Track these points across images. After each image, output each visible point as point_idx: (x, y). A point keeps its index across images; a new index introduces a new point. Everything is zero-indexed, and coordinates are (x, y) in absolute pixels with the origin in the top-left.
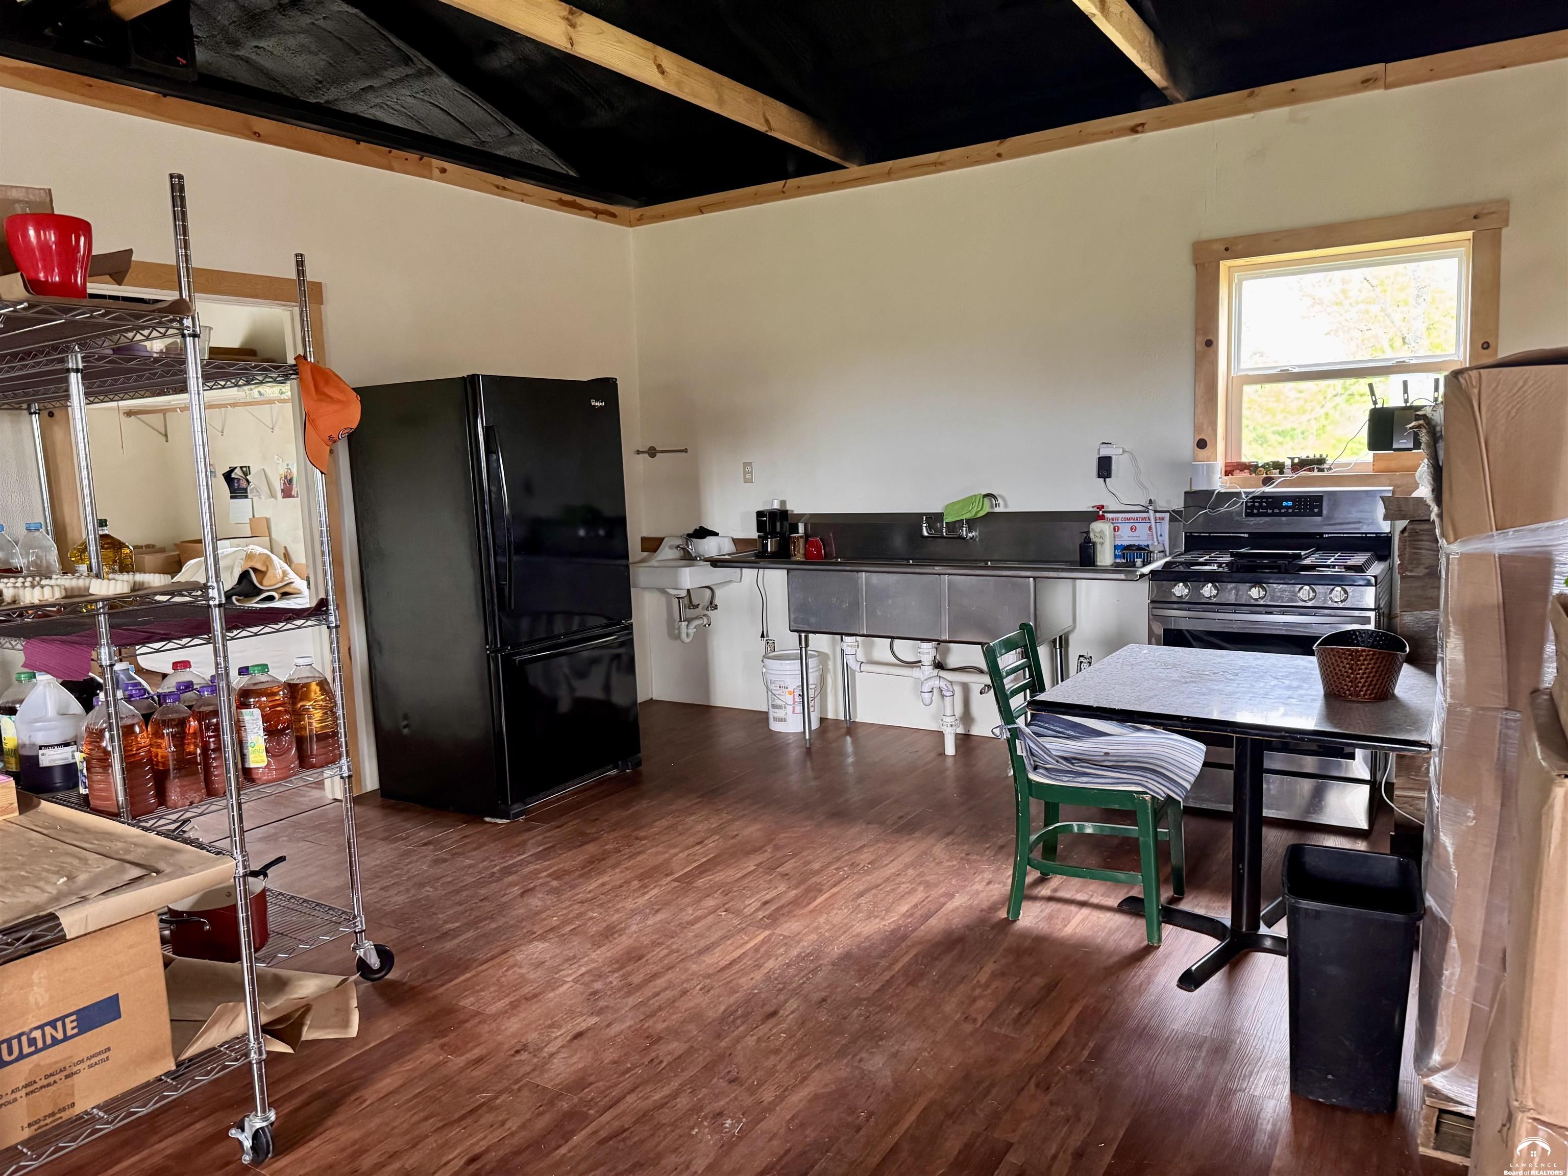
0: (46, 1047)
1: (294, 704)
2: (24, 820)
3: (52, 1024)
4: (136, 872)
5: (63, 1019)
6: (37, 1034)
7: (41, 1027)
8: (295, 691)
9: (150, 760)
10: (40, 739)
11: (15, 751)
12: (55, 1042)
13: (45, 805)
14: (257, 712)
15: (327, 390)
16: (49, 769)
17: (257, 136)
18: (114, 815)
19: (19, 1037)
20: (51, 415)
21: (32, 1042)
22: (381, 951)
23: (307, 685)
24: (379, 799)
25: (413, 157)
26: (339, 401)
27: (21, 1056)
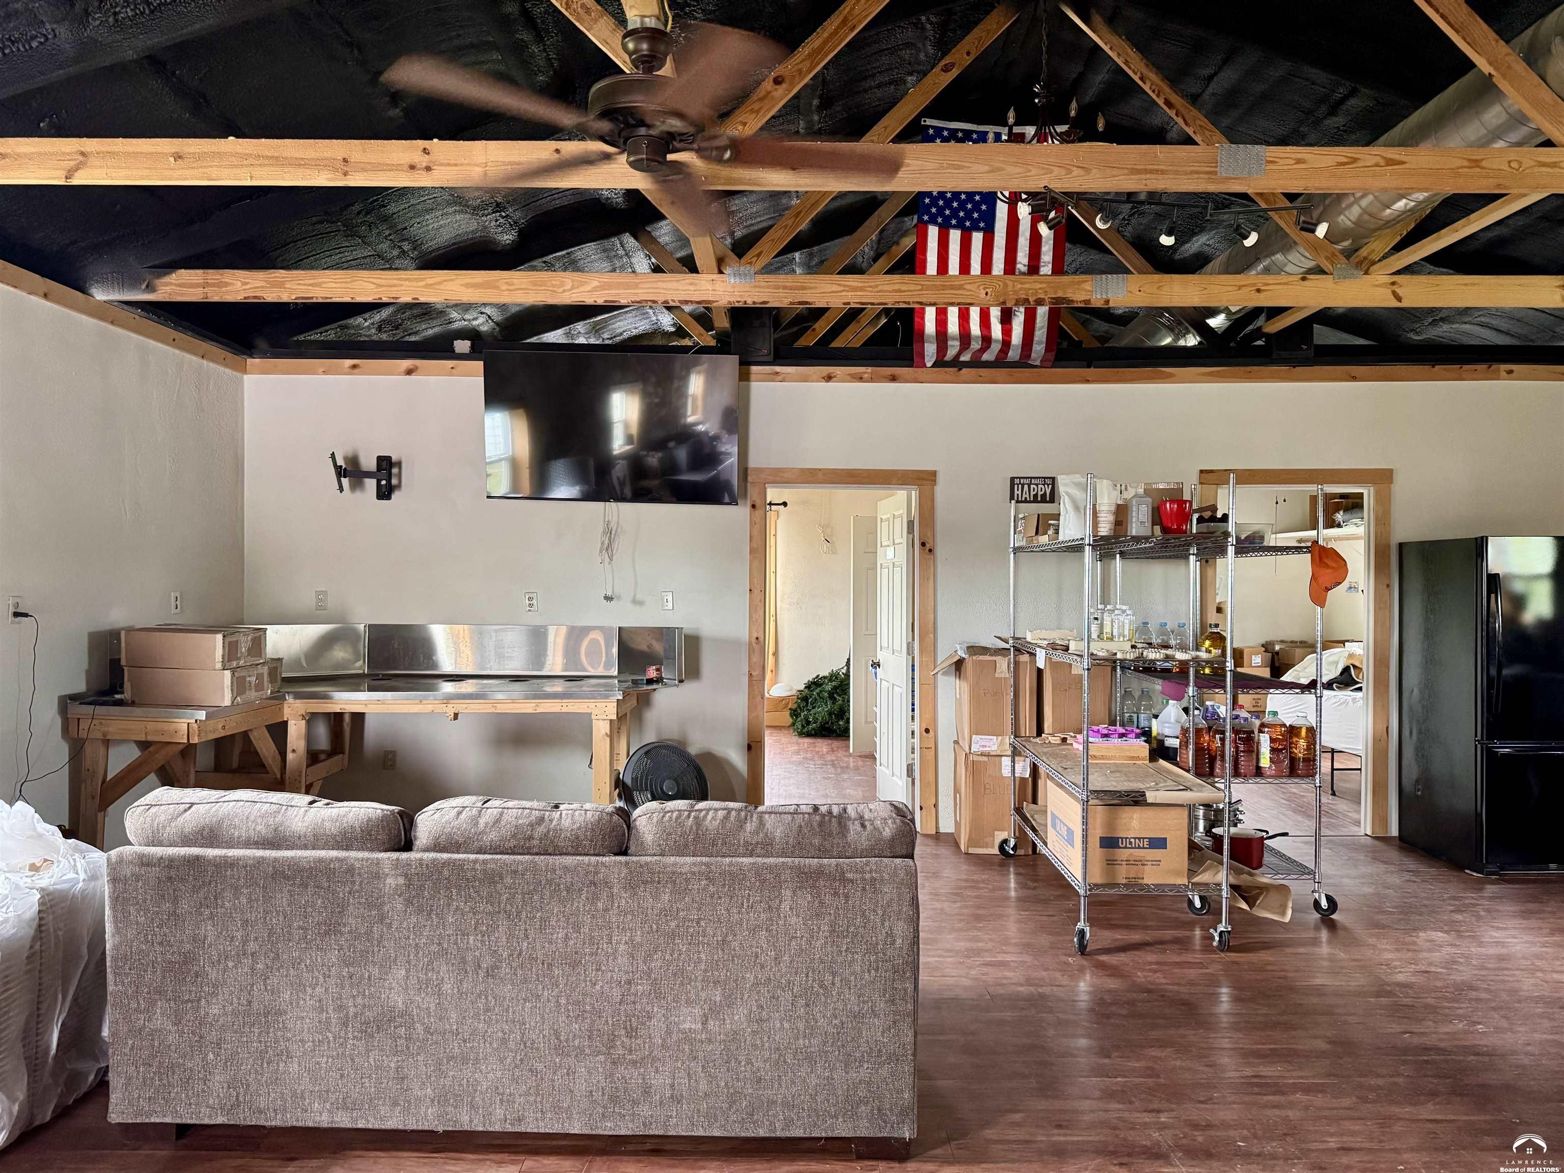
0: (1135, 848)
1: (1291, 737)
2: (1150, 765)
3: (1139, 839)
4: (1182, 788)
5: (1144, 838)
6: (1133, 840)
7: (1135, 838)
8: (1293, 731)
9: (1209, 749)
10: (1167, 732)
11: (1155, 737)
12: (1139, 847)
13: (1161, 762)
14: (1267, 736)
15: (1326, 561)
16: (1168, 748)
17: (1354, 379)
18: (1188, 771)
19: (1126, 838)
20: (1207, 561)
21: (1131, 843)
22: (1329, 898)
23: (1301, 728)
24: (1398, 842)
25: (1484, 367)
26: (1333, 568)
27: (1126, 847)
